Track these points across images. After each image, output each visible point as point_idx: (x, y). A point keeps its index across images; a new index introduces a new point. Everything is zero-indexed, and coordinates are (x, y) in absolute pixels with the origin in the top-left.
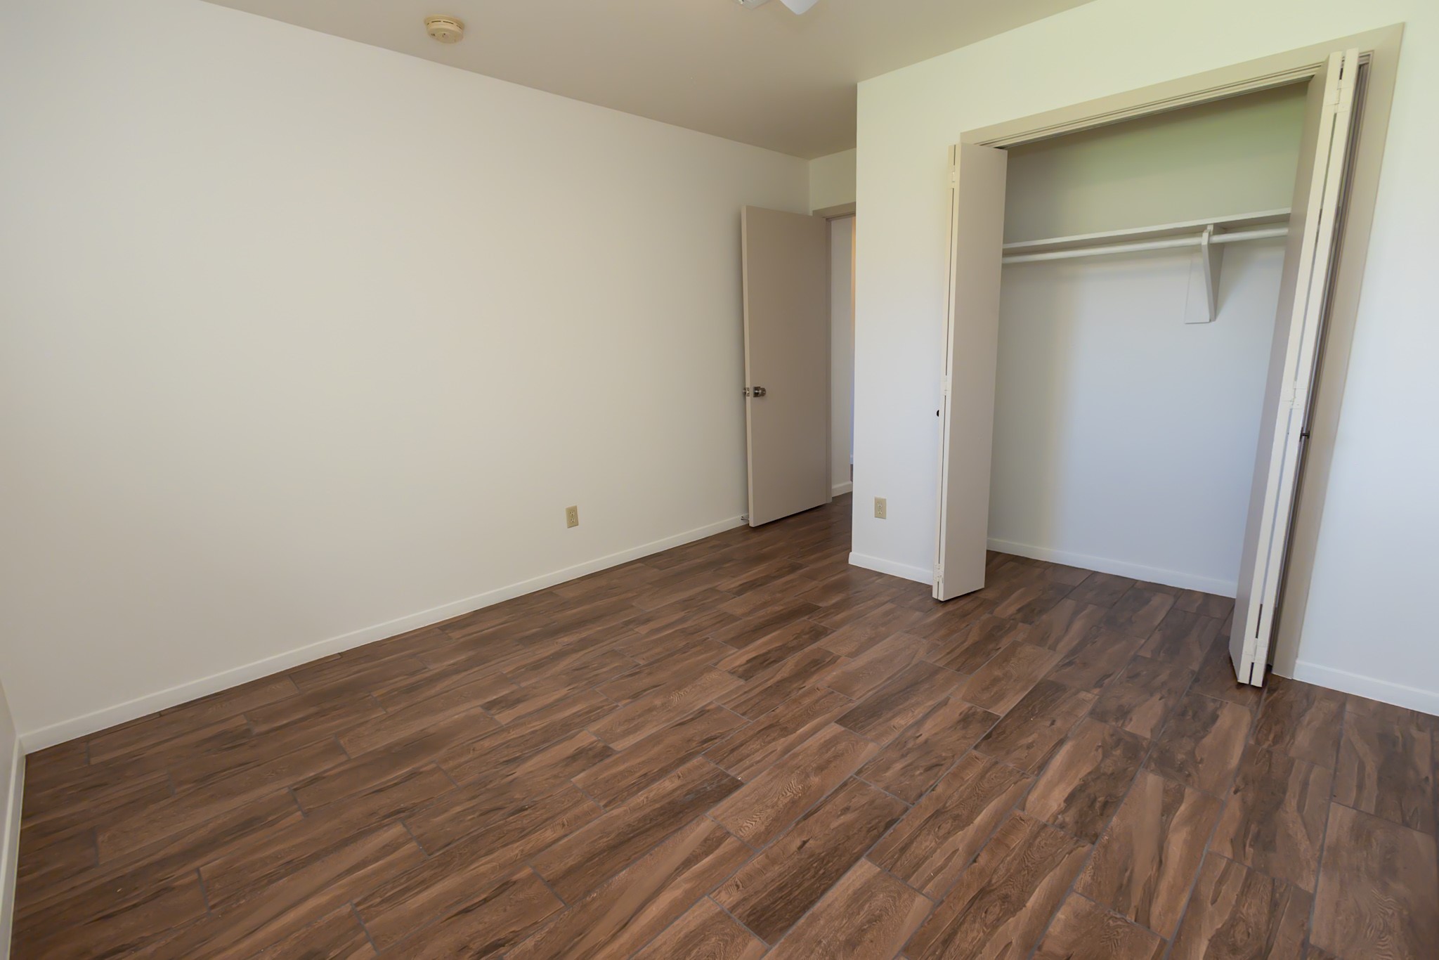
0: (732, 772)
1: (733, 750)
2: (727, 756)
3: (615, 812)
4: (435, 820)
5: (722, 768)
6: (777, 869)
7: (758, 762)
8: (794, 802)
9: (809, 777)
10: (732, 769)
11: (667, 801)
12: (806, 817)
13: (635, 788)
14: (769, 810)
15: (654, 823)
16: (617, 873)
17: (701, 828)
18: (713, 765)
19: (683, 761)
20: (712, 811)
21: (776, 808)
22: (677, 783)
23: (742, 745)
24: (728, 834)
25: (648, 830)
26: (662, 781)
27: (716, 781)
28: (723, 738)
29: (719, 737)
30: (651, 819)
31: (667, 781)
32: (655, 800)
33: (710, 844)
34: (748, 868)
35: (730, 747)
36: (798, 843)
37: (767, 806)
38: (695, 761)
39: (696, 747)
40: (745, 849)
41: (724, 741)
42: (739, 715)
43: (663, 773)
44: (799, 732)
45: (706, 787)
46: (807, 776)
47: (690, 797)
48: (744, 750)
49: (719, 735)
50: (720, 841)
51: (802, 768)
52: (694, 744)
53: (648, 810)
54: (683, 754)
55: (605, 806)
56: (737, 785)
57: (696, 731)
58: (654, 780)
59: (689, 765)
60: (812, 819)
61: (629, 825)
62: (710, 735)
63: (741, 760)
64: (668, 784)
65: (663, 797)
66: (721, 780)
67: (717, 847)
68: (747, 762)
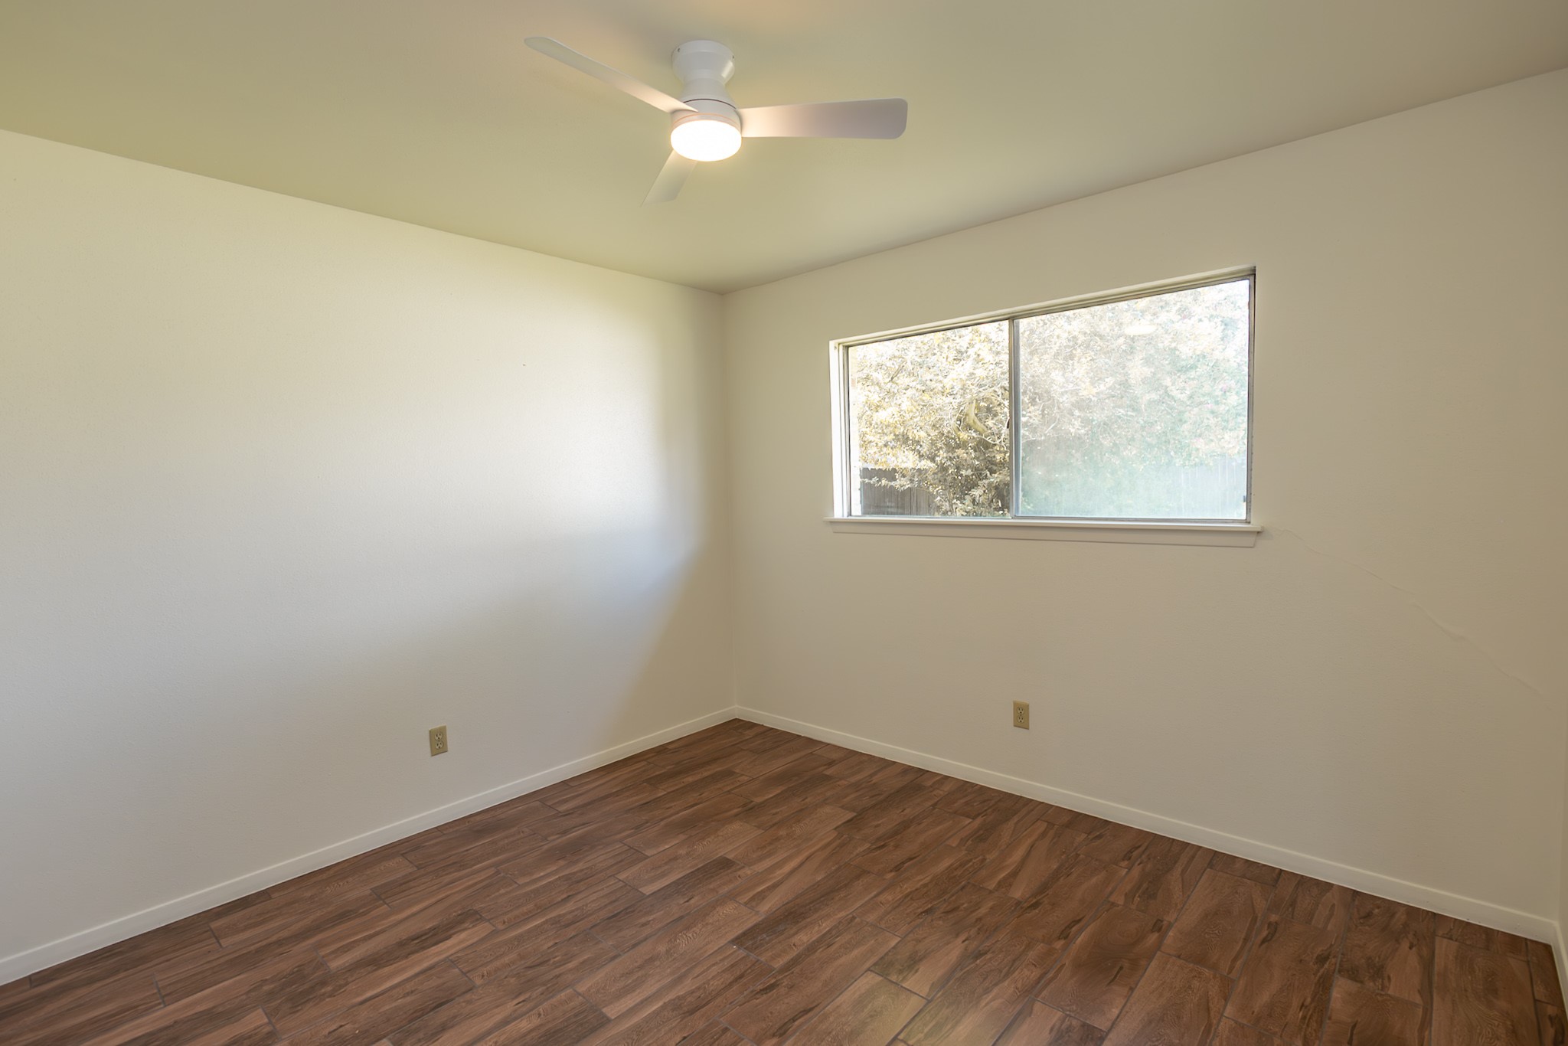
0: (742, 953)
1: (741, 976)
2: (747, 970)
3: (842, 914)
4: (992, 903)
5: (753, 957)
6: (711, 886)
7: (714, 965)
8: (688, 928)
9: (667, 950)
10: (743, 955)
11: (800, 924)
12: (681, 918)
13: (834, 932)
14: (711, 921)
15: (808, 907)
16: (823, 879)
17: (766, 907)
18: (763, 959)
19: (795, 962)
20: (760, 919)
21: (704, 923)
22: (796, 939)
23: (731, 984)
24: (746, 904)
25: (810, 903)
26: (811, 941)
27: (758, 943)
28: (752, 991)
29: (758, 993)
30: (810, 910)
31: (805, 941)
32: (812, 924)
33: (761, 897)
34: (731, 886)
35: (744, 980)
36: (692, 901)
37: (712, 924)
38: (778, 964)
39: (782, 979)
40: (732, 896)
41: (751, 989)
42: (732, 1029)
43: (811, 949)
44: (660, 1004)
45: (768, 936)
46: (667, 951)
47: (781, 927)
48: (729, 977)
49: (757, 996)
50: (752, 899)
51: (670, 960)
52: (785, 982)
53: (815, 916)
54: (796, 970)
55: (854, 918)
56: (738, 940)
57: (786, 1001)
58: (819, 941)
59: (786, 958)
60: (676, 916)
61: (827, 905)
62: (770, 994)
63: (732, 966)
64: (804, 938)
65: (806, 927)
66: (752, 944)
67: (754, 896)
68: (726, 964)
